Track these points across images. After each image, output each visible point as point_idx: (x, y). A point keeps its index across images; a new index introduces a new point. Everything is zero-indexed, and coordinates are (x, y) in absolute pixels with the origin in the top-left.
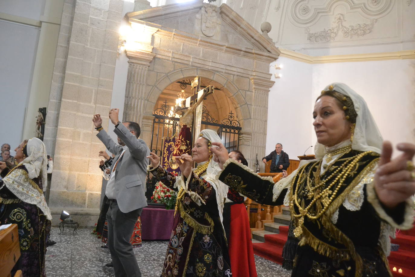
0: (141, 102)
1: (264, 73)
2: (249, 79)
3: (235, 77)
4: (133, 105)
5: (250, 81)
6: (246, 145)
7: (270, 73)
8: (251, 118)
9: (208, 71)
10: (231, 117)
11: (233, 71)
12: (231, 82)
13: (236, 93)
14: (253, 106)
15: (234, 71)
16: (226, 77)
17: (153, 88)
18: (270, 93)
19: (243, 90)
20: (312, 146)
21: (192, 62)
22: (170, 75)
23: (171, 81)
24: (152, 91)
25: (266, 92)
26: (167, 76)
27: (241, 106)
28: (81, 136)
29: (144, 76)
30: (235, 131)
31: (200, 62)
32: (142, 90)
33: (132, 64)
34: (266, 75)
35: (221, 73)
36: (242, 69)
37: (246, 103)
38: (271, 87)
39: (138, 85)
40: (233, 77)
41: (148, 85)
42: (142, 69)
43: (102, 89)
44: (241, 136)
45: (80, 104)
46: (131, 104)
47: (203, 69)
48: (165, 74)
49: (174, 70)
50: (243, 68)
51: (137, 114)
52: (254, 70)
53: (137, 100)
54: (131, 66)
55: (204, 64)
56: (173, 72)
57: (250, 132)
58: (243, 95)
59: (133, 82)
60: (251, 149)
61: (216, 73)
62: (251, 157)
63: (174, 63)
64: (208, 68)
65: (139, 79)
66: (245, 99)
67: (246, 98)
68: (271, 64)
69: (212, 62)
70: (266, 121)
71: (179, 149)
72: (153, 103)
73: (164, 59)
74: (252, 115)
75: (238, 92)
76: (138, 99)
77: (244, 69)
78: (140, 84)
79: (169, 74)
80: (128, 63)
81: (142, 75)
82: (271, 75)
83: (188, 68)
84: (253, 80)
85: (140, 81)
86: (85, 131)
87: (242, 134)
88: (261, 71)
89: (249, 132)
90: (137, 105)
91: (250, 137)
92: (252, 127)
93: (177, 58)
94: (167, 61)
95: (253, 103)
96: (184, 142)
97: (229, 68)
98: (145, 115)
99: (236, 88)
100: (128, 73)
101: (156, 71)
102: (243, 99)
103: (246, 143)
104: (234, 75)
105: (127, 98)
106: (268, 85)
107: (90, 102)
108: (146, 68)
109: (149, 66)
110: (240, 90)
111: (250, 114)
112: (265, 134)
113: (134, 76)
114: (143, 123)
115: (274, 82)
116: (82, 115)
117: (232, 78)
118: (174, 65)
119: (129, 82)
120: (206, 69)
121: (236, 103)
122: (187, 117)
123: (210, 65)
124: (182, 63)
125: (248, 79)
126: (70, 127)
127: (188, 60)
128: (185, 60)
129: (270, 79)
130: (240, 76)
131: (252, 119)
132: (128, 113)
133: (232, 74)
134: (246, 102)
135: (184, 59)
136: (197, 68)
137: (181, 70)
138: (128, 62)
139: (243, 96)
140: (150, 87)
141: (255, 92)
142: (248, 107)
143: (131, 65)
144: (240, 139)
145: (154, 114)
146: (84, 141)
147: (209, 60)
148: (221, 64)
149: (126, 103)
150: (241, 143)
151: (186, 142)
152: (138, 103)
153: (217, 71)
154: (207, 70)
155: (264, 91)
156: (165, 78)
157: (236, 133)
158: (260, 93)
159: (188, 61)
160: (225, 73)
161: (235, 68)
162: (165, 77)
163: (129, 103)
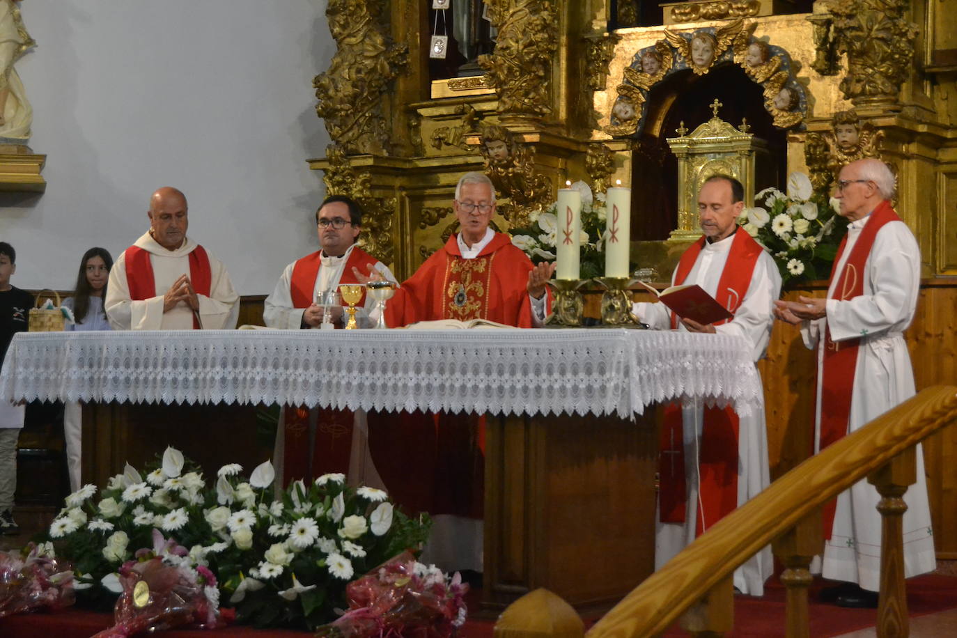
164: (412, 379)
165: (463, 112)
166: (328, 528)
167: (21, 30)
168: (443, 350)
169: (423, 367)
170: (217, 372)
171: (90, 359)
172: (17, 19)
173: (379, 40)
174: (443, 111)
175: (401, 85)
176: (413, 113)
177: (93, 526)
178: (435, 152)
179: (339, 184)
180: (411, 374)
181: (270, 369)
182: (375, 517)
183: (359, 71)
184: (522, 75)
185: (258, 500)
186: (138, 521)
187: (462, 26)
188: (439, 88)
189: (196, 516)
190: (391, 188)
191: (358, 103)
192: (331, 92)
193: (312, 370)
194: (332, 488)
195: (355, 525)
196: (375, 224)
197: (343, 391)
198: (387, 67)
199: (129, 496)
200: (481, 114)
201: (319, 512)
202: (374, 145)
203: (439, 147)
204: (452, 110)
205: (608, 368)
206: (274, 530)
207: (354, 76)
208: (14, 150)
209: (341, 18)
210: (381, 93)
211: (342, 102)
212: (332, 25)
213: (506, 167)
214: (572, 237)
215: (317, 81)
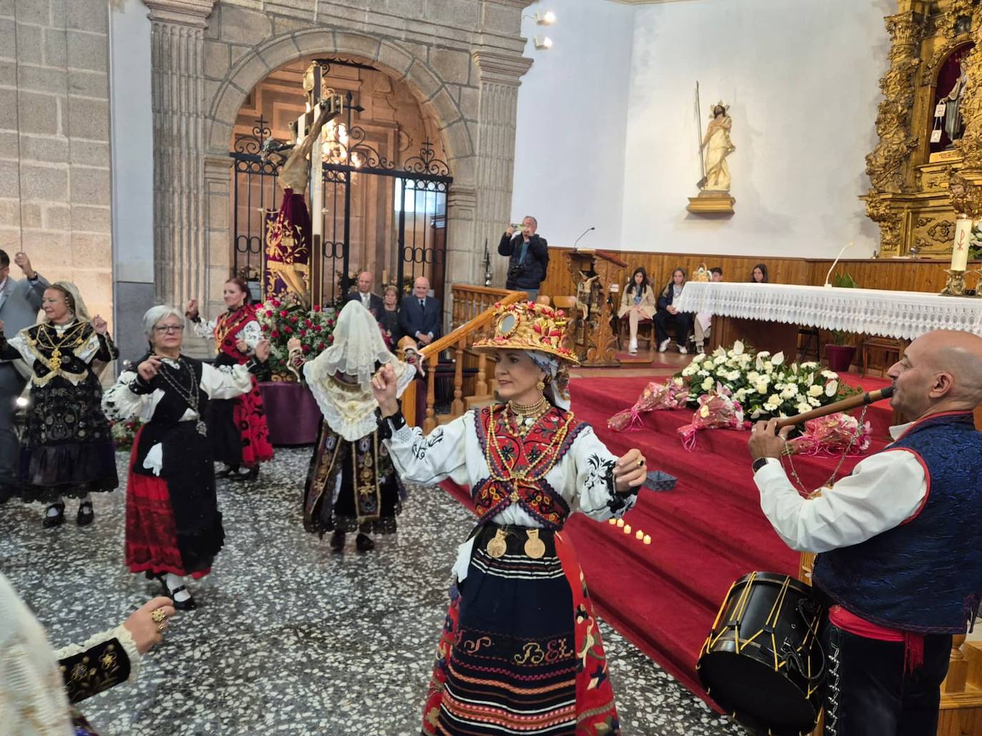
0: (196, 123)
1: (505, 37)
2: (468, 55)
3: (433, 50)
4: (175, 132)
5: (470, 61)
6: (464, 219)
7: (523, 35)
8: (473, 154)
9: (363, 36)
10: (428, 152)
11: (426, 34)
12: (422, 64)
13: (437, 92)
14: (479, 125)
15: (429, 35)
16: (409, 53)
17: (224, 86)
18: (521, 90)
19: (454, 84)
20: (593, 229)
21: (318, 14)
22: (264, 50)
23: (267, 66)
24: (220, 94)
25: (512, 87)
26: (257, 53)
27: (449, 125)
28: (44, 216)
29: (195, 54)
30: (436, 187)
31: (340, 12)
32: (196, 90)
33: (161, 24)
34: (511, 41)
35: (396, 41)
36: (450, 27)
37: (462, 118)
38: (524, 73)
39: (183, 80)
40: (428, 50)
41: (208, 78)
42: (189, 36)
43: (78, 97)
44: (453, 198)
45: (27, 137)
46: (171, 128)
47: (349, 31)
48: (249, 49)
49: (274, 36)
50: (453, 26)
51: (189, 154)
52: (480, 31)
53: (184, 119)
54: (157, 27)
55: (349, 18)
56: (272, 42)
57: (472, 188)
58: (454, 96)
59: (170, 72)
60: (475, 228)
61: (383, 41)
62: (475, 246)
63: (271, 17)
64: (361, 29)
65: (183, 62)
66: (458, 106)
67: (462, 105)
68: (526, 11)
69: (372, 12)
70: (511, 160)
71: (279, 246)
72: (227, 124)
73: (246, 7)
74: (478, 148)
75: (440, 89)
76: (187, 114)
77: (454, 28)
78: (189, 76)
79: (261, 49)
80: (148, 20)
81: (191, 54)
82: (525, 41)
83: (309, 31)
84: (477, 58)
85: (187, 69)
86: (51, 204)
87: (454, 193)
88: (500, 32)
89: (470, 188)
90: (187, 133)
91: (474, 199)
92: (478, 177)
93: (277, 5)
94: (252, 12)
95: (479, 116)
96: (290, 228)
97: (414, 27)
98: (209, 156)
99: (437, 79)
100: (153, 48)
101: (226, 40)
102: (455, 108)
103: (462, 214)
104: (429, 45)
105: (158, 115)
106: (517, 69)
107: (54, 132)
108: (198, 34)
109: (206, 29)
110: (447, 85)
111: (472, 145)
112: (508, 191)
113: (170, 56)
114: (207, 175)
115: (530, 62)
116: (37, 165)
117: (426, 54)
118: (273, 23)
119: (159, 73)
120: (357, 31)
121: (437, 117)
122: (292, 170)
123: (366, 19)
124: (295, 18)
125: (465, 54)
126: (8, 196)
127: (307, 8)
128: (299, 9)
129: (522, 52)
130: (446, 47)
131: (477, 157)
132: (166, 152)
133: (425, 44)
134: (462, 116)
135: (297, 6)
136: (335, 30)
137: (292, 37)
138: (149, 18)
139: (454, 101)
140: (214, 83)
141: (484, 89)
142: (467, 128)
143: (156, 24)
144: (449, 204)
145: (234, 151)
146: (52, 227)
147: (362, 8)
148: (395, 16)
149: (158, 127)
150: (452, 214)
151: (295, 229)
152: (188, 125)
153: (387, 37)
154: (358, 33)
155: (506, 86)
156: (253, 58)
157: (440, 191)
158: (496, 91)
159: (308, 11)
160: (407, 40)
161: (433, 26)
162: (251, 56)
163: (166, 126)
164: (862, 316)
165: (946, 169)
166: (803, 389)
167: (728, 142)
168: (880, 303)
169: (869, 311)
170: (769, 306)
171: (715, 296)
172: (727, 137)
173: (902, 135)
174: (935, 169)
175: (914, 156)
176: (918, 170)
177: (700, 373)
178: (929, 190)
179: (873, 207)
180: (862, 314)
181: (793, 306)
182: (828, 386)
183: (889, 151)
184: (977, 149)
185: (774, 371)
186: (719, 374)
187: (951, 126)
188: (934, 157)
189: (744, 374)
190: (903, 208)
191: (887, 167)
192: (873, 163)
193: (813, 309)
194: (808, 370)
195: (816, 390)
196: (891, 226)
197: (827, 319)
198: (905, 148)
199: (717, 361)
200: (956, 170)
201: (800, 381)
202: (894, 188)
203: (931, 187)
204: (939, 168)
205: (975, 320)
206: (777, 387)
207: (886, 154)
208: (720, 195)
209: (882, 126)
210: (901, 162)
211: (878, 167)
212: (878, 129)
213: (963, 198)
214: (963, 247)
215: (867, 158)
